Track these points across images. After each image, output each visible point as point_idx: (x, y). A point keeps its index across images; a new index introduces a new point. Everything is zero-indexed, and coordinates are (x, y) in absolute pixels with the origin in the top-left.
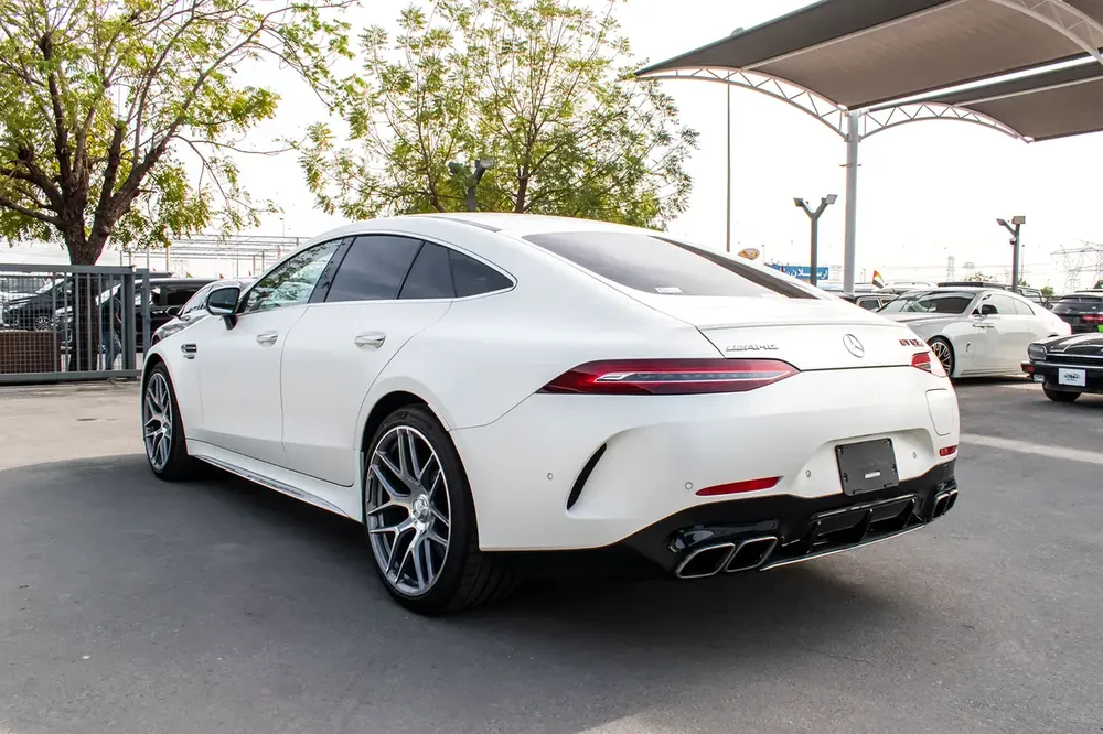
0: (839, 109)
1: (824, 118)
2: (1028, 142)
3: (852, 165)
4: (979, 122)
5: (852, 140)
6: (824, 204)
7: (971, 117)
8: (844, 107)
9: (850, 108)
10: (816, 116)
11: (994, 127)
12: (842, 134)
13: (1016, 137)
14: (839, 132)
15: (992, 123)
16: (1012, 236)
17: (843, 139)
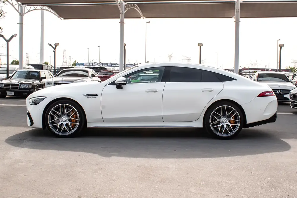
0: (18, 3)
1: (15, 6)
2: (61, 19)
3: (21, 24)
4: (50, 12)
5: (21, 15)
6: (13, 37)
7: (49, 10)
8: (20, 3)
9: (23, 4)
10: (12, 5)
11: (54, 14)
12: (18, 12)
13: (59, 17)
14: (18, 11)
15: (53, 12)
16: (54, 50)
17: (18, 14)
